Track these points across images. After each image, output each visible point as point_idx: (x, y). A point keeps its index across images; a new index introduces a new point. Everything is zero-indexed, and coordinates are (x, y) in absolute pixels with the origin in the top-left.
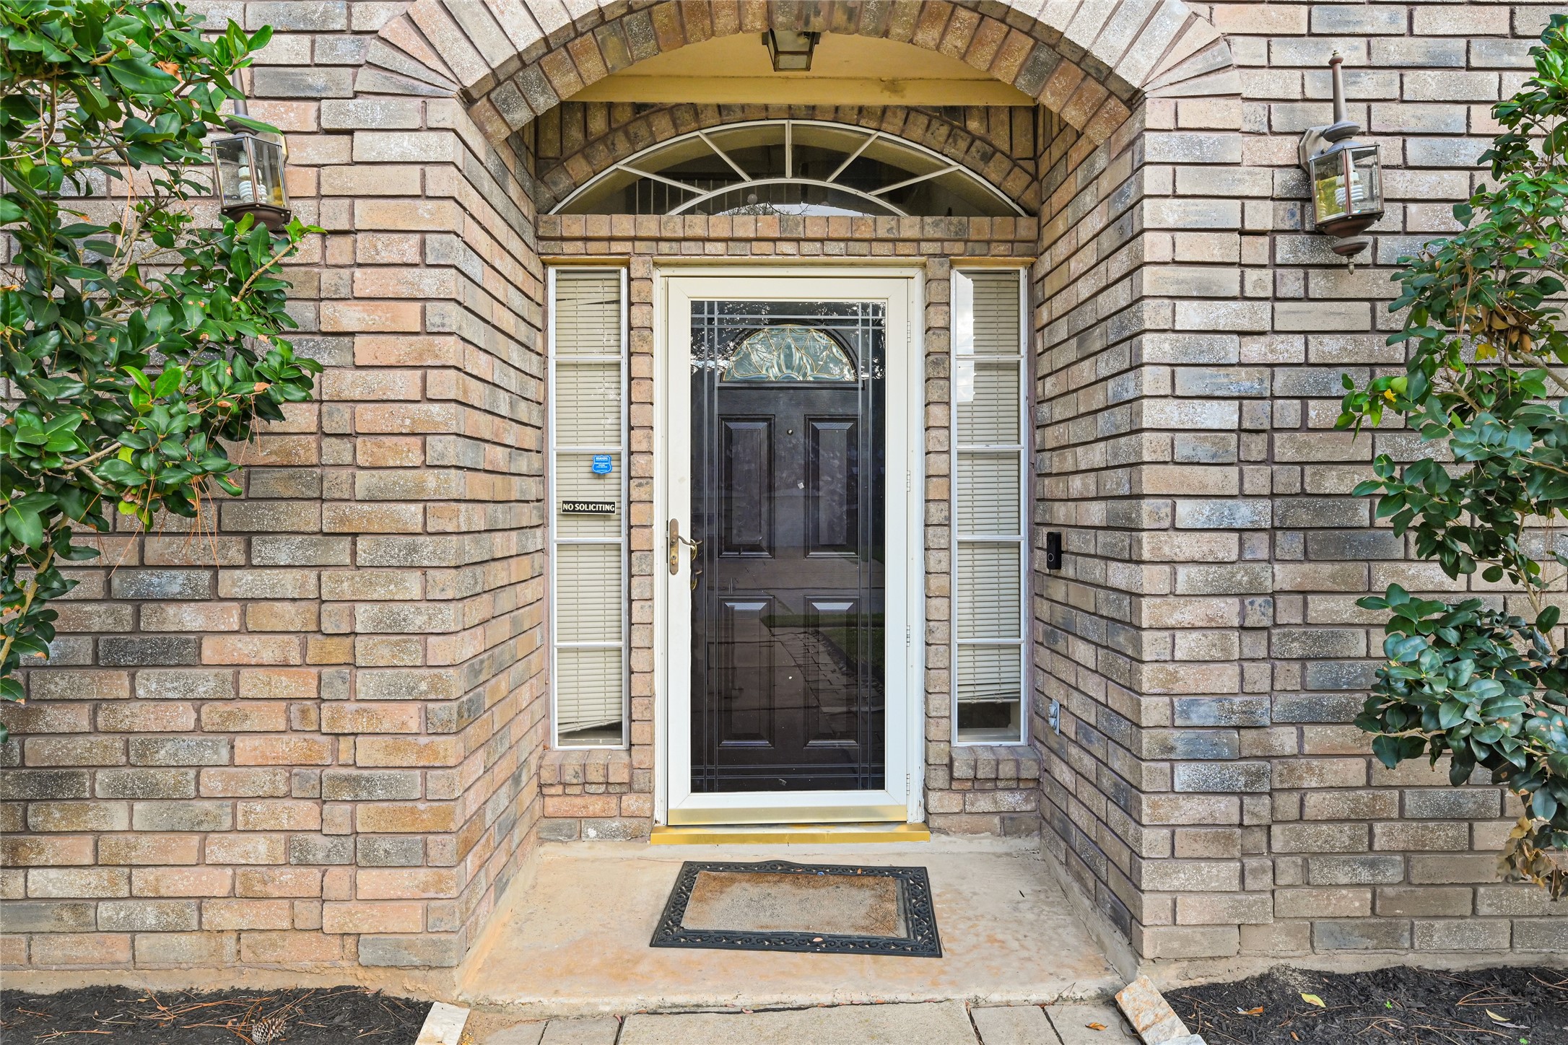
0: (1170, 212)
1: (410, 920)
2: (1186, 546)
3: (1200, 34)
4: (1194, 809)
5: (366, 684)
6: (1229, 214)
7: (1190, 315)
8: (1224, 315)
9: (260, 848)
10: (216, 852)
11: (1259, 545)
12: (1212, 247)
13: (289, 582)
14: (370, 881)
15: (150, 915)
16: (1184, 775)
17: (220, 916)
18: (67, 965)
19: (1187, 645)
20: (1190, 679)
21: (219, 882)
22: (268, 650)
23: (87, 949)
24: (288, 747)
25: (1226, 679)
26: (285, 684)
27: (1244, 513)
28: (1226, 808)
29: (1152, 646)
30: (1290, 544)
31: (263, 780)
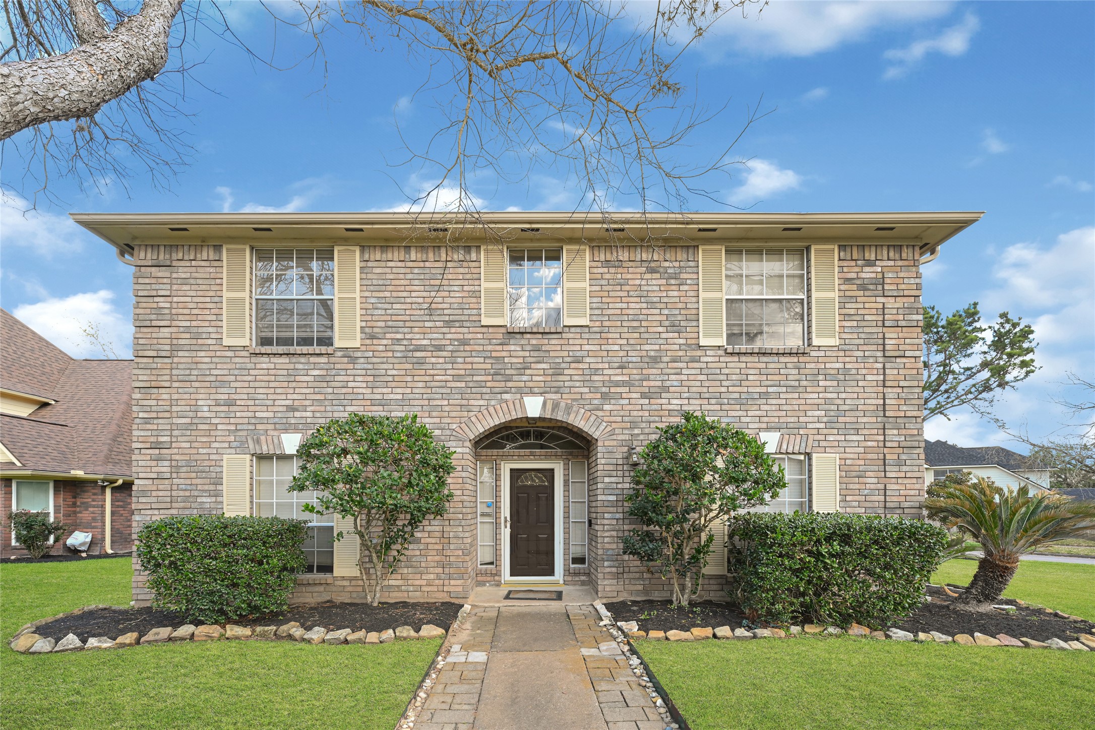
0: (603, 461)
1: (460, 589)
2: (606, 522)
3: (609, 429)
4: (608, 570)
5: (452, 547)
6: (614, 461)
7: (607, 480)
8: (613, 479)
9: (432, 576)
10: (424, 577)
11: (621, 522)
12: (611, 468)
13: (437, 528)
14: (452, 582)
15: (411, 588)
16: (606, 564)
17: (424, 589)
18: (396, 598)
19: (606, 540)
20: (607, 546)
21: (424, 583)
22: (433, 541)
23: (400, 594)
24: (437, 558)
25: (614, 546)
26: (436, 547)
27: (618, 516)
28: (614, 570)
29: (600, 540)
30: (627, 521)
31: (432, 564)
